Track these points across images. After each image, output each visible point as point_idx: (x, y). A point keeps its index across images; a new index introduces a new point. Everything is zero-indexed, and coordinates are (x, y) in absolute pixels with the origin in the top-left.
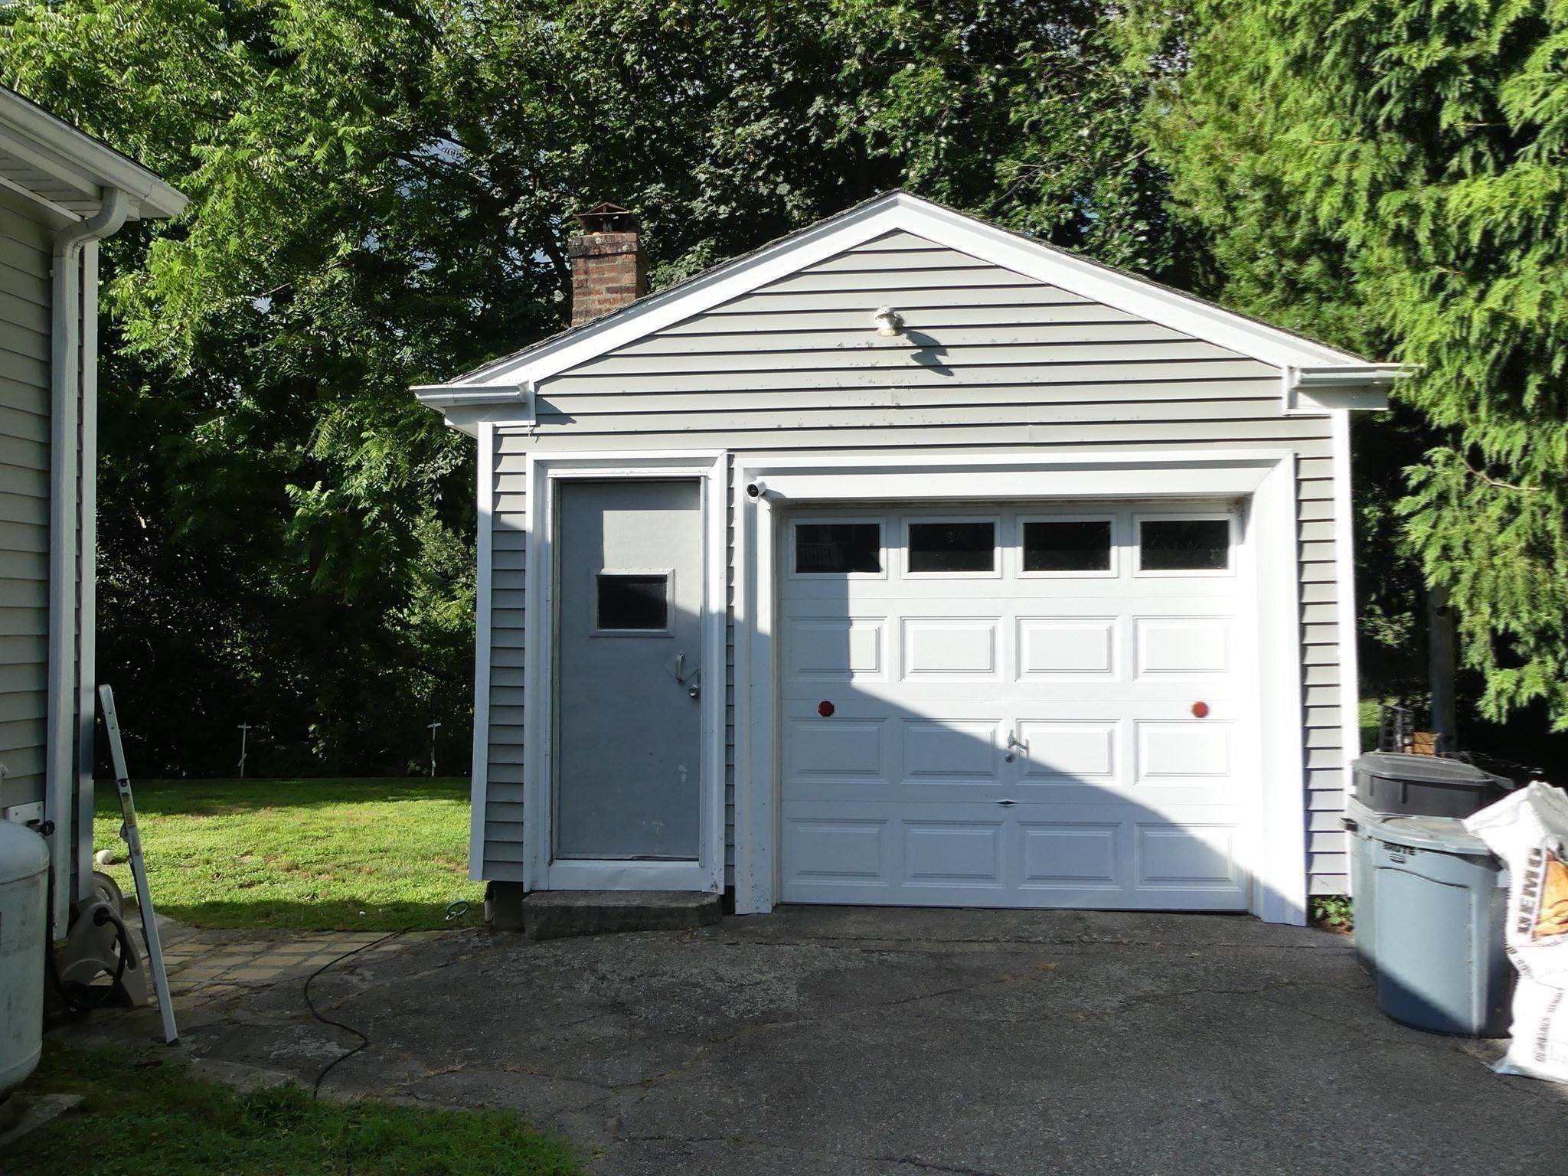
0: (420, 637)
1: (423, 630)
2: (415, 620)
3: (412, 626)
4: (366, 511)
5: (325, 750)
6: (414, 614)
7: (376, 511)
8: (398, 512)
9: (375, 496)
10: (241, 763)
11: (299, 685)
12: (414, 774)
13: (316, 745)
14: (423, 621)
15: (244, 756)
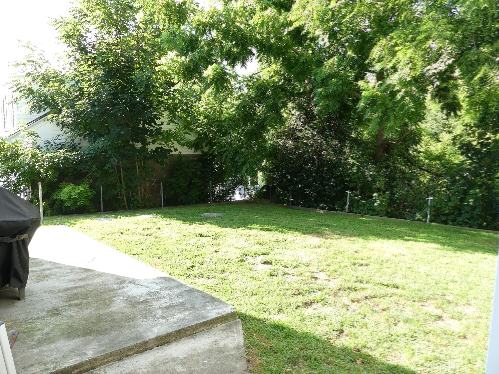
0: (425, 157)
1: (426, 153)
2: (422, 150)
3: (421, 152)
4: (399, 91)
5: (380, 205)
6: (422, 147)
7: (404, 90)
8: (415, 91)
9: (404, 84)
10: (347, 207)
11: (371, 176)
12: (419, 220)
13: (376, 202)
14: (426, 151)
15: (348, 204)
